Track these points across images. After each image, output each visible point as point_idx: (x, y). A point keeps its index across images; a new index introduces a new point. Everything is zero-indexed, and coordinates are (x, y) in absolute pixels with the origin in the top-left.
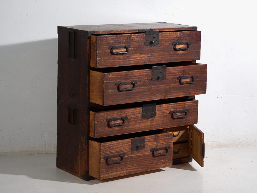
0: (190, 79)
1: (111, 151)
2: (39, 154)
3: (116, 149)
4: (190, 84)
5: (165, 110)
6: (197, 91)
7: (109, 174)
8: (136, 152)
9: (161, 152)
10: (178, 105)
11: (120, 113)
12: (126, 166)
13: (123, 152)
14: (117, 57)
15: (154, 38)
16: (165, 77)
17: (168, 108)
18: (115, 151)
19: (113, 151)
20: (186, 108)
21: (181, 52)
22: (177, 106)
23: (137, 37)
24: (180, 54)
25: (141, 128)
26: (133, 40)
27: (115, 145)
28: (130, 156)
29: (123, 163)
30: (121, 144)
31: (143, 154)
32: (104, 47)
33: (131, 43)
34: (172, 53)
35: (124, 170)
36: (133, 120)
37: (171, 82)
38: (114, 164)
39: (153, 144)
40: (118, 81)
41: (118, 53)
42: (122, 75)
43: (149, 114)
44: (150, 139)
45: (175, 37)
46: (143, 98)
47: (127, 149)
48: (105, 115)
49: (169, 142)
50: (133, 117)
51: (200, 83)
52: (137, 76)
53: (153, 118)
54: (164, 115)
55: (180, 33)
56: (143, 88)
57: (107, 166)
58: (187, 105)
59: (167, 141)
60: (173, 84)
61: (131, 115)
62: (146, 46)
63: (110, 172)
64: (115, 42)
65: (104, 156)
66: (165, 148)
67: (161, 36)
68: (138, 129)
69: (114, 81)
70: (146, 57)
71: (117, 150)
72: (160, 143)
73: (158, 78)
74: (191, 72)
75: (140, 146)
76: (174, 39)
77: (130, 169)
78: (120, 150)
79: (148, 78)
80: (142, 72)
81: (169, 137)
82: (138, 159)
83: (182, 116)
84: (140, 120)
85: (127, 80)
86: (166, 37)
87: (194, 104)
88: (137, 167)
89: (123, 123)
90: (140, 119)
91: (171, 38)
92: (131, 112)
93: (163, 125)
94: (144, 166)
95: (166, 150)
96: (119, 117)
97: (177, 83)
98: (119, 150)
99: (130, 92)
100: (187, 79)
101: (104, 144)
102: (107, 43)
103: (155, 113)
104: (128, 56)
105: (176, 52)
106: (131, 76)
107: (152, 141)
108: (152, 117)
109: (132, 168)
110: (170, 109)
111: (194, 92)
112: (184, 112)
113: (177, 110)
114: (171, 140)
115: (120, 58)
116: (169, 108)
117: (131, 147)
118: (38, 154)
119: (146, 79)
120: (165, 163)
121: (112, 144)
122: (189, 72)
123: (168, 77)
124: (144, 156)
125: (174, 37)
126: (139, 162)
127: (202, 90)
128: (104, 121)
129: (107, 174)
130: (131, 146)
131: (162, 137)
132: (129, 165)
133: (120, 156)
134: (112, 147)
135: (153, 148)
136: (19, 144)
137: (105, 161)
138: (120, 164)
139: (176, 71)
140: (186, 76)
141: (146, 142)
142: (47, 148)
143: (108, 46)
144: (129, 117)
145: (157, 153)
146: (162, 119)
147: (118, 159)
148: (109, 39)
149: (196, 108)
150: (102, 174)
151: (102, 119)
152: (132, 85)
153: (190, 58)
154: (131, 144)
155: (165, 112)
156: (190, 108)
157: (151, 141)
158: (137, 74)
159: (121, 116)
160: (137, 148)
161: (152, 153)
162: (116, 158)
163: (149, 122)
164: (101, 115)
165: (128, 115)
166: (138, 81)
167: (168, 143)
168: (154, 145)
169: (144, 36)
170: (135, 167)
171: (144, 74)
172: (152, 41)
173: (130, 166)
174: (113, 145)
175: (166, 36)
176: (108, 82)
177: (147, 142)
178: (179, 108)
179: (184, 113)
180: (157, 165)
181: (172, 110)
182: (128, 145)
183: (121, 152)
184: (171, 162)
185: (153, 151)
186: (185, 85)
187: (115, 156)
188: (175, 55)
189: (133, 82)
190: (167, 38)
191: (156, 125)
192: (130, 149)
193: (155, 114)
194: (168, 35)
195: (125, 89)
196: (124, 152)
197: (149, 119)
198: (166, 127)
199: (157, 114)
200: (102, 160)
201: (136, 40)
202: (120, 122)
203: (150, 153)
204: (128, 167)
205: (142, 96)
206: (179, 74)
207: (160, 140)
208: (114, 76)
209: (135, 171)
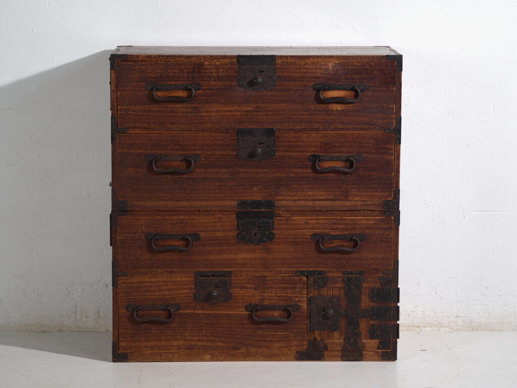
0: (344, 163)
1: (144, 296)
2: (62, 331)
3: (157, 294)
4: (344, 173)
5: (300, 229)
6: (367, 191)
7: (139, 341)
8: (209, 307)
9: (275, 315)
10: (335, 221)
11: (181, 225)
12: (182, 332)
13: (175, 302)
14: (168, 108)
15: (262, 72)
16: (273, 152)
17: (307, 226)
18: (156, 297)
19: (150, 296)
20: (357, 232)
21: (338, 107)
22: (331, 224)
23: (217, 69)
24: (337, 110)
26: (207, 74)
27: (155, 284)
28: (193, 312)
29: (175, 325)
30: (170, 283)
31: (225, 312)
32: (135, 84)
33: (203, 80)
34: (312, 107)
35: (179, 340)
36: (214, 242)
37: (292, 165)
39: (252, 294)
40: (151, 151)
42: (162, 141)
43: (256, 235)
44: (243, 283)
45: (321, 73)
47: (185, 297)
48: (142, 225)
49: (295, 295)
50: (213, 235)
51: (374, 174)
52: (200, 146)
53: (266, 244)
54: (297, 240)
55: (334, 65)
56: (215, 172)
58: (360, 224)
59: (291, 294)
60: (296, 170)
61: (209, 231)
62: (243, 89)
63: (142, 339)
64: (161, 77)
65: (127, 303)
66: (285, 308)
67: (282, 69)
68: (228, 264)
69: (140, 151)
70: (243, 112)
72: (270, 295)
73: (253, 154)
74: (347, 148)
76: (319, 78)
77: (194, 341)
78: (168, 297)
79: (229, 153)
80: (212, 138)
81: (296, 284)
82: (212, 321)
83: (347, 247)
84: (232, 244)
85: (175, 152)
86: (296, 71)
87: (382, 224)
88: (212, 339)
89: (187, 246)
90: (232, 242)
91: (309, 74)
92: (208, 225)
93: (296, 261)
94: (230, 338)
95: (286, 312)
96: (178, 232)
97: (308, 170)
98: (165, 297)
101: (126, 279)
102: (141, 76)
103: (273, 234)
104: (195, 108)
105: (324, 105)
106: (183, 143)
107: (250, 288)
108: (264, 242)
109: (197, 338)
110: (312, 229)
111: (358, 191)
112: (351, 240)
113: (332, 233)
114: (301, 291)
115: (175, 109)
116: (311, 226)
117: (195, 294)
118: (58, 331)
119: (223, 153)
120: (286, 341)
121: (147, 282)
122: (340, 148)
123: (282, 154)
124: (230, 317)
125: (318, 73)
126: (216, 329)
127: (380, 190)
128: (140, 236)
129: (135, 341)
130: (195, 291)
131: (276, 283)
132: (192, 330)
133: (164, 309)
134: (146, 287)
135: (253, 303)
136: (20, 309)
137: (129, 314)
138: (166, 325)
139: (303, 142)
140: (332, 154)
141: (234, 287)
142: (80, 319)
143: (144, 83)
144: (202, 235)
146: (293, 249)
147: (160, 314)
148: (147, 69)
149: (386, 233)
151: (136, 233)
152: (186, 163)
153: (364, 121)
154: (195, 288)
155: (299, 235)
156: (367, 231)
157: (247, 288)
158: (199, 142)
159: (183, 232)
160: (210, 298)
161: (248, 313)
162: (158, 312)
164: (134, 225)
165: (202, 231)
167: (294, 298)
168: (256, 296)
169: (237, 66)
170: (207, 336)
171: (218, 142)
173: (193, 333)
174: (150, 284)
175: (296, 69)
176: (126, 153)
177: (238, 288)
178: (337, 229)
180: (265, 341)
181: (317, 231)
182: (188, 289)
183: (171, 300)
184: (302, 340)
185: (252, 309)
186: (331, 175)
187: (153, 308)
188: (323, 111)
190: (300, 74)
191: (277, 259)
192: (192, 298)
193: (271, 237)
194: (301, 68)
196: (177, 301)
197: (256, 245)
198: (303, 267)
199: (277, 236)
200: (124, 311)
201: (215, 75)
202: (179, 243)
203: (245, 313)
204: (188, 334)
206: (314, 149)
207: (272, 287)
208: (141, 142)
209: (206, 346)
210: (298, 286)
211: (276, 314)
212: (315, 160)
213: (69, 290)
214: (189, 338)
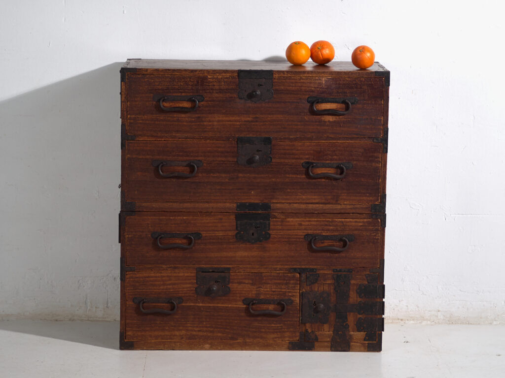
0: (335, 169)
1: (150, 289)
2: (73, 320)
3: (162, 288)
4: (335, 179)
5: (294, 230)
6: (356, 196)
7: (145, 331)
8: (209, 300)
9: (270, 309)
10: (326, 223)
11: (184, 225)
12: (185, 323)
13: (178, 295)
14: (173, 117)
15: (260, 85)
16: (270, 159)
17: (301, 227)
18: (160, 291)
19: (155, 289)
20: (346, 233)
21: (330, 118)
22: (322, 225)
23: (220, 82)
24: (329, 121)
25: (233, 259)
26: (210, 87)
27: (159, 278)
28: (194, 304)
29: (177, 317)
30: (173, 278)
32: (144, 95)
33: (206, 93)
34: (306, 118)
35: (181, 330)
36: (214, 241)
37: (287, 171)
39: (249, 289)
40: (158, 157)
42: (167, 147)
43: (253, 233)
44: (241, 279)
45: (315, 87)
46: (216, 196)
47: (187, 291)
48: (148, 225)
49: (289, 290)
50: (213, 235)
51: (362, 180)
52: (202, 153)
53: (262, 243)
54: (291, 240)
55: (327, 80)
56: (217, 177)
58: (349, 226)
59: (285, 289)
60: (291, 176)
61: (210, 231)
62: (243, 101)
63: (147, 329)
64: (168, 89)
65: (134, 296)
66: (279, 302)
67: (279, 83)
68: (227, 261)
69: (147, 156)
70: (242, 122)
71: (163, 290)
72: (266, 290)
74: (337, 156)
75: (215, 289)
76: (313, 91)
77: (195, 331)
78: (171, 290)
79: (230, 159)
80: (214, 145)
81: (290, 281)
82: (212, 313)
83: (336, 247)
86: (292, 85)
87: (369, 226)
88: (212, 329)
89: (190, 244)
90: (231, 241)
91: (304, 88)
92: (209, 225)
93: (290, 259)
94: (228, 329)
95: (280, 306)
96: (181, 231)
97: (302, 175)
98: (169, 290)
99: (185, 180)
100: (328, 169)
101: (133, 274)
102: (149, 88)
103: (269, 235)
104: (198, 117)
105: (317, 117)
106: (187, 150)
107: (248, 283)
108: (261, 241)
109: (198, 329)
110: (305, 229)
111: (347, 196)
112: (341, 240)
113: (324, 234)
114: (294, 287)
115: (180, 119)
117: (196, 288)
118: (70, 320)
119: (224, 159)
120: (280, 332)
121: (152, 277)
122: (332, 156)
123: (278, 161)
124: (228, 310)
125: (312, 87)
126: (215, 320)
127: (368, 195)
128: (146, 235)
129: (141, 331)
130: (197, 286)
131: (271, 280)
132: (193, 322)
133: (168, 302)
134: (152, 281)
135: (249, 297)
136: (34, 299)
137: (135, 306)
138: (170, 316)
139: (297, 150)
140: (324, 162)
141: (233, 283)
142: (90, 310)
143: (152, 95)
144: (204, 234)
145: (259, 309)
146: (287, 248)
147: (165, 306)
148: (154, 82)
149: (373, 234)
150: (129, 329)
151: (143, 232)
152: (190, 169)
153: (354, 131)
154: (197, 283)
155: (293, 235)
156: (356, 232)
157: (244, 283)
158: (202, 149)
159: (186, 231)
160: (209, 292)
161: (245, 306)
162: (162, 305)
164: (141, 224)
165: (203, 231)
166: (203, 161)
167: (287, 293)
168: (252, 291)
169: (238, 80)
170: (207, 327)
171: (220, 149)
172: (255, 92)
173: (194, 324)
174: (155, 279)
175: (292, 83)
176: (135, 158)
177: (235, 283)
178: (328, 230)
179: (341, 243)
180: (260, 332)
181: (310, 232)
182: (190, 284)
183: (174, 294)
184: (295, 332)
185: (248, 302)
186: (323, 180)
187: (158, 300)
188: (316, 122)
189: (190, 163)
190: (296, 88)
191: (272, 257)
192: (194, 292)
193: (267, 237)
194: (297, 83)
196: (180, 295)
197: (253, 244)
198: (297, 265)
199: (272, 236)
201: (217, 87)
202: (183, 241)
203: (242, 306)
204: (189, 325)
205: (214, 191)
206: (307, 157)
207: (267, 283)
208: (149, 148)
209: (206, 336)
210: (292, 282)
211: (271, 307)
212: (308, 166)
213: (80, 282)
214: (190, 328)
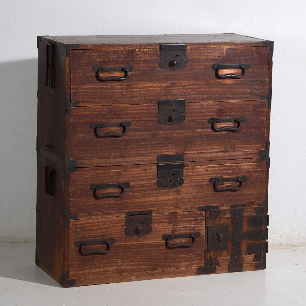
0: (233, 123)
1: (88, 234)
3: (98, 231)
4: (233, 131)
5: (202, 175)
7: (84, 269)
8: (136, 239)
9: (183, 242)
10: (226, 168)
11: (117, 177)
12: (115, 260)
13: (111, 237)
14: (108, 86)
15: (177, 56)
16: (183, 117)
17: (207, 172)
18: (97, 234)
19: (93, 233)
20: (241, 175)
21: (229, 81)
22: (223, 170)
23: (145, 54)
24: (228, 84)
25: (155, 203)
26: (138, 59)
27: (96, 224)
28: (124, 243)
29: (110, 255)
30: (107, 223)
31: (147, 242)
32: (85, 67)
33: (134, 64)
34: (211, 82)
35: (112, 266)
36: (140, 189)
37: (196, 127)
38: (93, 255)
39: (166, 227)
40: (96, 120)
41: (109, 78)
42: (103, 111)
43: (170, 180)
44: (161, 219)
45: (218, 56)
46: (142, 150)
47: (118, 232)
48: (88, 178)
49: (197, 225)
50: (140, 183)
51: (253, 131)
52: (131, 115)
53: (177, 188)
54: (199, 183)
55: (227, 49)
56: (142, 134)
57: (80, 257)
58: (243, 169)
59: (194, 224)
60: (199, 130)
61: (137, 180)
62: (163, 69)
63: (86, 267)
64: (104, 61)
65: (75, 241)
66: (190, 236)
67: (191, 53)
68: (150, 205)
69: (87, 120)
70: (162, 87)
71: (99, 233)
72: (179, 226)
73: (170, 120)
74: (234, 112)
75: (140, 229)
76: (216, 60)
77: (124, 266)
78: (106, 233)
79: (152, 119)
80: (140, 108)
81: (198, 217)
82: (138, 250)
83: (234, 187)
84: (153, 189)
85: (113, 120)
86: (200, 55)
87: (257, 168)
88: (138, 263)
89: (122, 192)
90: (153, 187)
91: (210, 57)
92: (136, 175)
93: (198, 200)
94: (150, 262)
95: (191, 239)
96: (114, 182)
97: (207, 128)
98: (104, 233)
99: (118, 138)
100: (227, 123)
101: (75, 221)
102: (89, 62)
103: (183, 180)
104: (128, 85)
105: (220, 80)
106: (119, 113)
107: (165, 222)
108: (176, 186)
109: (127, 264)
110: (210, 174)
111: (241, 144)
112: (237, 181)
113: (224, 177)
114: (201, 222)
115: (113, 87)
116: (209, 172)
117: (125, 230)
119: (148, 119)
120: (190, 260)
121: (90, 223)
122: (230, 112)
123: (190, 118)
124: (150, 246)
125: (216, 56)
126: (140, 255)
127: (256, 143)
128: (86, 187)
129: (81, 269)
130: (126, 227)
131: (184, 218)
132: (123, 258)
133: (104, 243)
134: (90, 227)
135: (167, 234)
137: (78, 249)
138: (105, 255)
139: (204, 109)
140: (224, 117)
141: (154, 223)
143: (91, 67)
144: (132, 183)
145: (174, 243)
146: (196, 191)
147: (101, 247)
148: (93, 56)
150: (72, 269)
151: (83, 185)
152: (122, 129)
153: (247, 91)
155: (201, 179)
156: (248, 174)
157: (163, 222)
158: (131, 111)
159: (118, 182)
160: (137, 232)
161: (164, 241)
162: (98, 246)
163: (171, 193)
164: (82, 178)
165: (132, 181)
166: (132, 122)
167: (195, 228)
168: (169, 228)
169: (159, 52)
170: (133, 262)
171: (145, 111)
172: (173, 61)
173: (124, 260)
174: (93, 224)
175: (201, 53)
176: (77, 122)
177: (156, 223)
178: (227, 174)
179: (238, 183)
180: (175, 262)
181: (214, 176)
182: (120, 226)
183: (108, 236)
184: (201, 259)
185: (167, 238)
186: (224, 132)
187: (95, 243)
188: (219, 85)
189: (122, 124)
190: (204, 57)
191: (185, 199)
192: (124, 233)
193: (181, 182)
194: (204, 53)
195: (108, 133)
196: (113, 236)
197: (170, 189)
198: (203, 204)
199: (185, 182)
200: (73, 247)
201: (143, 59)
202: (116, 191)
203: (162, 242)
204: (119, 261)
205: (140, 146)
206: (212, 114)
207: (181, 221)
208: (88, 113)
209: (133, 269)
210: (199, 218)
211: (183, 240)
212: (213, 122)
214: (120, 264)
